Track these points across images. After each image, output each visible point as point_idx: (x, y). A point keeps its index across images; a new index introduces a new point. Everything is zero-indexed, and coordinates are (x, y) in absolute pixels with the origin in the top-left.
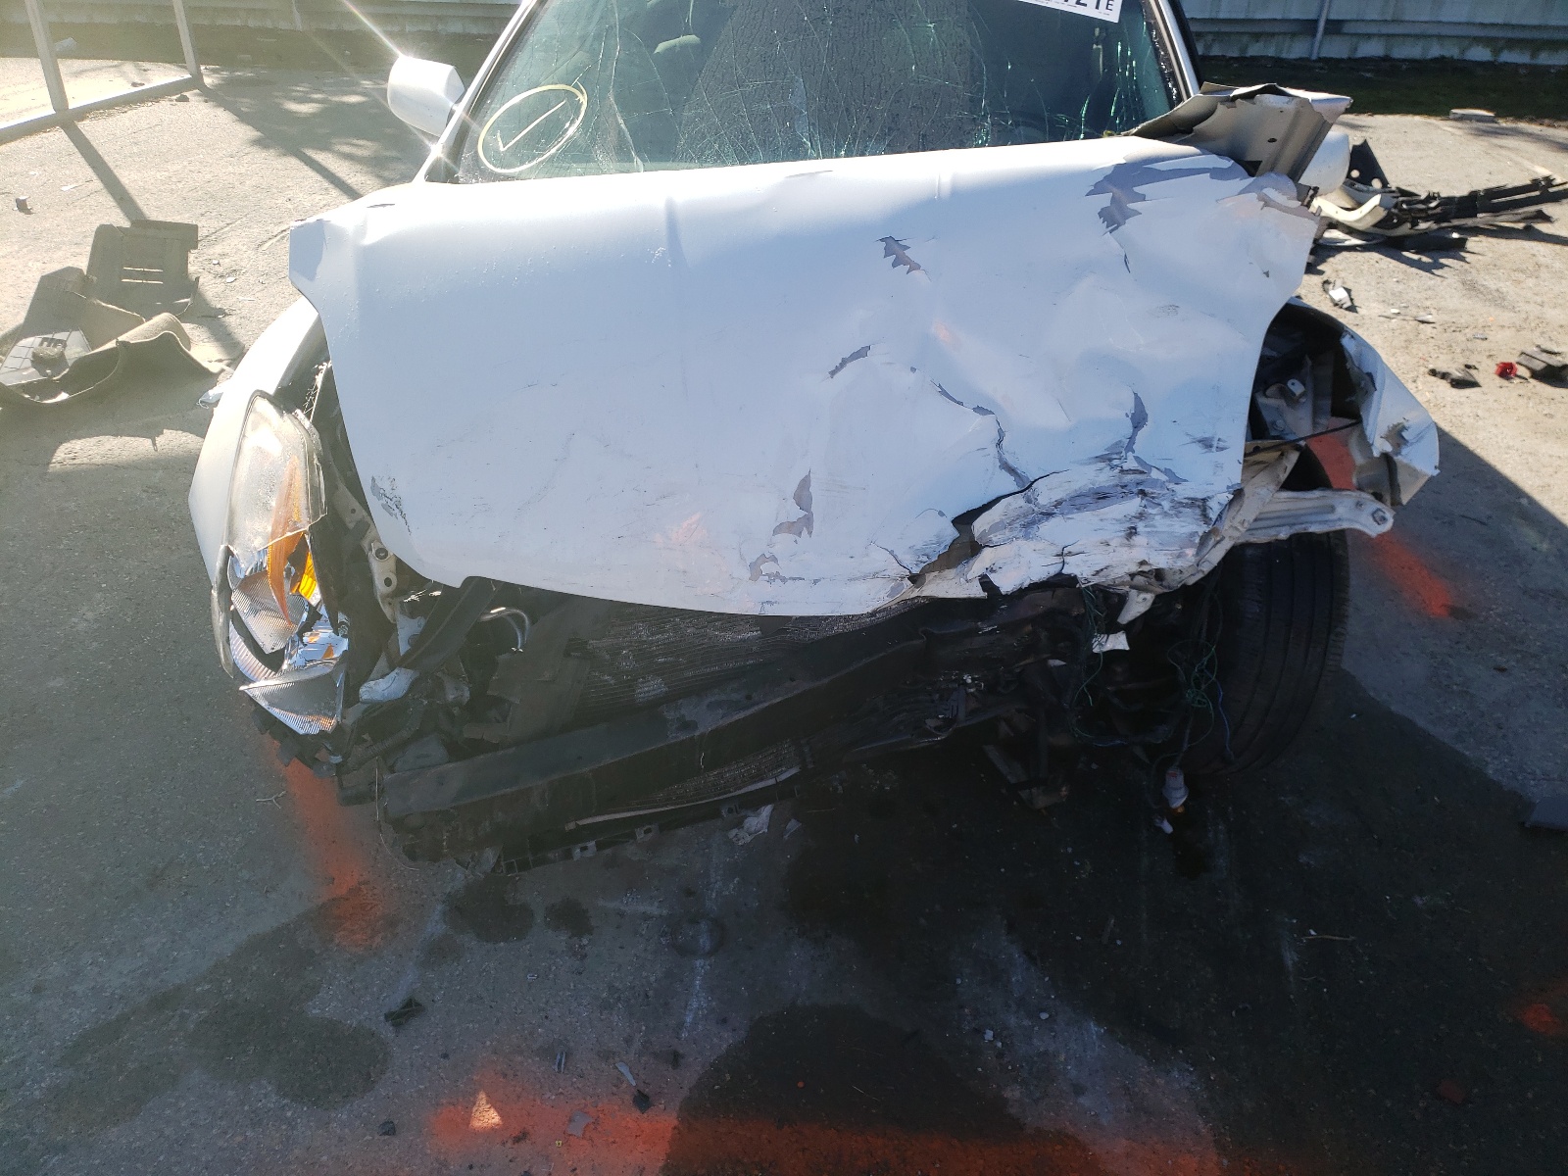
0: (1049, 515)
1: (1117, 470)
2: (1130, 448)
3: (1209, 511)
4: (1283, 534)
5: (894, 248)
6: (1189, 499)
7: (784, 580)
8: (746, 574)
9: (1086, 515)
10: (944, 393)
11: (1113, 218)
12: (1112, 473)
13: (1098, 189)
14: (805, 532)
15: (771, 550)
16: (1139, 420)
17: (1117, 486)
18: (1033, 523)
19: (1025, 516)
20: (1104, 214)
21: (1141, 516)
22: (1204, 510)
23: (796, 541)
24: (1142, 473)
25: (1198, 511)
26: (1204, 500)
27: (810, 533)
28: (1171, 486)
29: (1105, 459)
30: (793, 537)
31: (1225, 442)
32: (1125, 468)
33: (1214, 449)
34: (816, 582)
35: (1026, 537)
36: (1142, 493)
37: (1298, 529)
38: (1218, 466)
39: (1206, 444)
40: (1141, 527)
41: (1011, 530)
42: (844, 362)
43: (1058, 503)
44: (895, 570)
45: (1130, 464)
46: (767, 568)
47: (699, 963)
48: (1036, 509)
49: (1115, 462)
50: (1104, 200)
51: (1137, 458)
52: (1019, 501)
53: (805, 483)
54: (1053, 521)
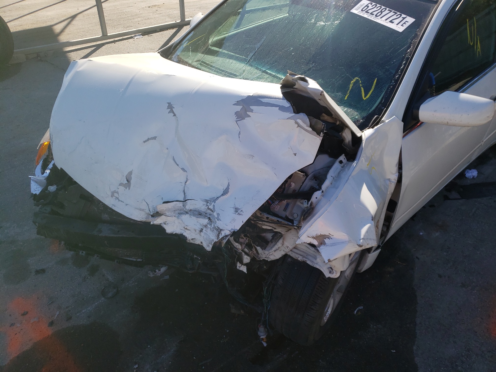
0: (187, 213)
1: (207, 207)
2: (214, 201)
3: (220, 234)
4: (300, 258)
5: (170, 107)
6: (218, 227)
7: (119, 200)
8: (110, 194)
9: (194, 218)
10: (174, 160)
11: (240, 116)
12: (205, 207)
13: (238, 103)
14: (128, 188)
15: (118, 190)
16: (226, 192)
17: (205, 212)
18: (182, 214)
19: (180, 210)
20: (236, 113)
21: (206, 226)
22: (219, 234)
23: (125, 190)
24: (212, 211)
25: (217, 233)
26: (221, 230)
27: (129, 189)
28: (216, 220)
29: (207, 201)
30: (125, 189)
31: (243, 212)
32: (209, 207)
33: (237, 213)
34: (127, 205)
35: (178, 218)
36: (209, 219)
37: (305, 259)
38: (234, 220)
39: (237, 210)
40: (204, 229)
41: (174, 213)
42: (148, 139)
43: (191, 210)
44: (147, 211)
45: (211, 207)
46: (116, 195)
47: (103, 299)
48: (184, 209)
49: (208, 204)
50: (239, 108)
51: (214, 205)
52: (180, 205)
53: (130, 173)
54: (187, 216)
